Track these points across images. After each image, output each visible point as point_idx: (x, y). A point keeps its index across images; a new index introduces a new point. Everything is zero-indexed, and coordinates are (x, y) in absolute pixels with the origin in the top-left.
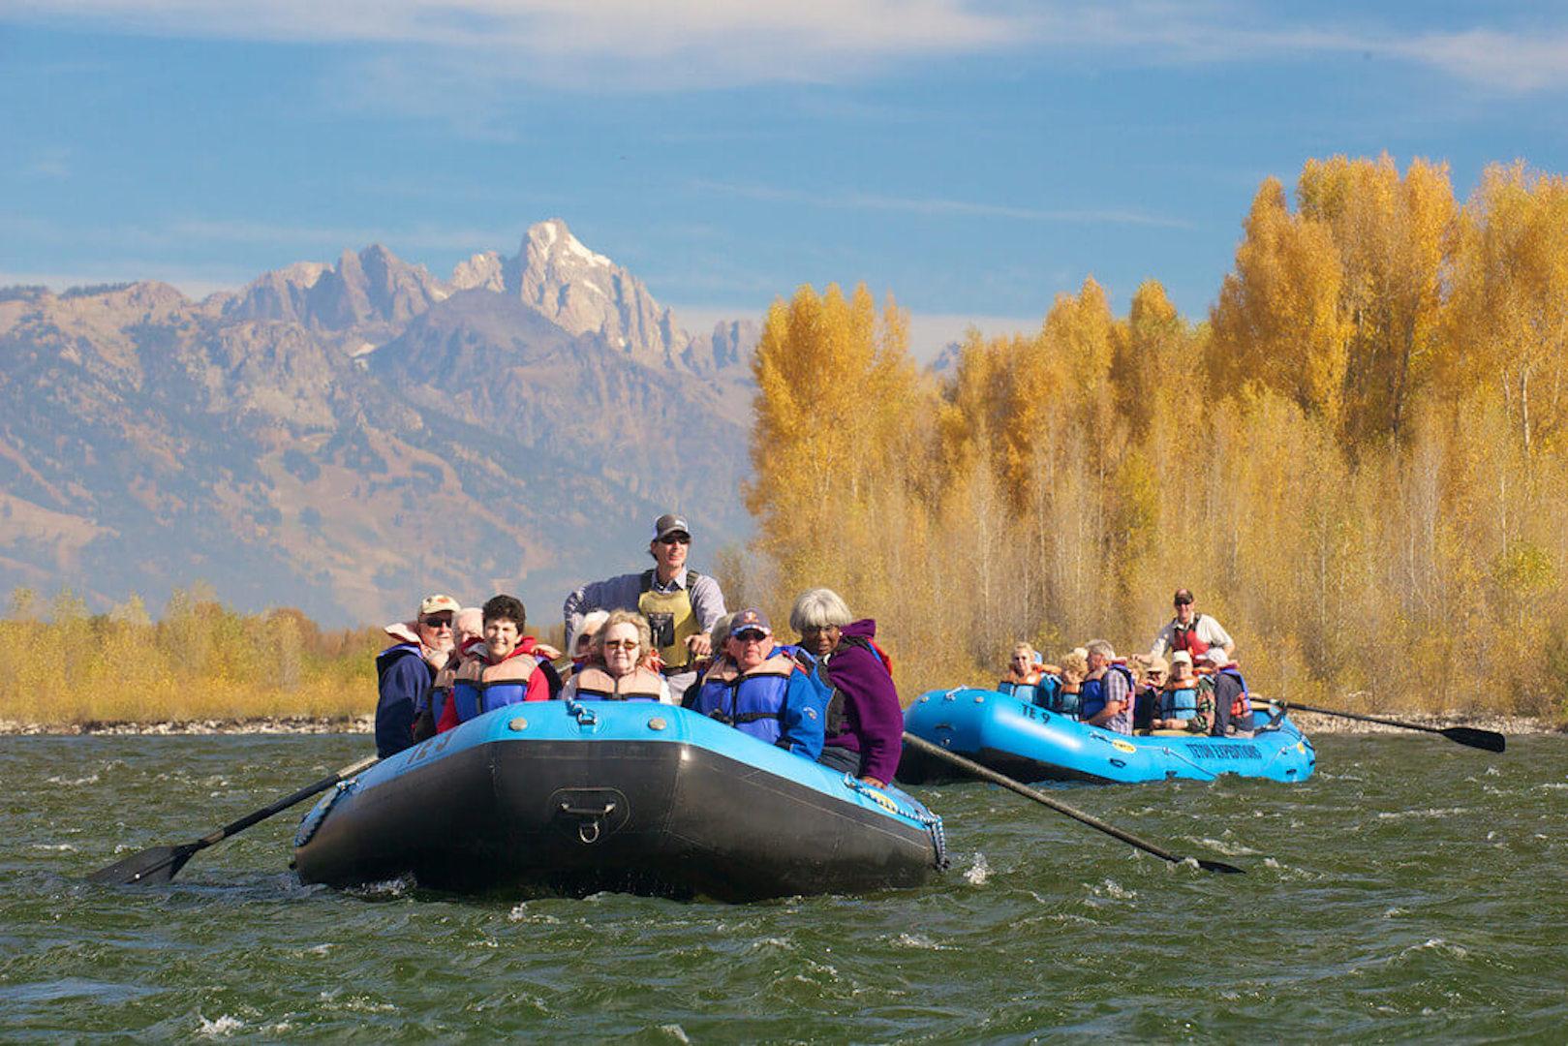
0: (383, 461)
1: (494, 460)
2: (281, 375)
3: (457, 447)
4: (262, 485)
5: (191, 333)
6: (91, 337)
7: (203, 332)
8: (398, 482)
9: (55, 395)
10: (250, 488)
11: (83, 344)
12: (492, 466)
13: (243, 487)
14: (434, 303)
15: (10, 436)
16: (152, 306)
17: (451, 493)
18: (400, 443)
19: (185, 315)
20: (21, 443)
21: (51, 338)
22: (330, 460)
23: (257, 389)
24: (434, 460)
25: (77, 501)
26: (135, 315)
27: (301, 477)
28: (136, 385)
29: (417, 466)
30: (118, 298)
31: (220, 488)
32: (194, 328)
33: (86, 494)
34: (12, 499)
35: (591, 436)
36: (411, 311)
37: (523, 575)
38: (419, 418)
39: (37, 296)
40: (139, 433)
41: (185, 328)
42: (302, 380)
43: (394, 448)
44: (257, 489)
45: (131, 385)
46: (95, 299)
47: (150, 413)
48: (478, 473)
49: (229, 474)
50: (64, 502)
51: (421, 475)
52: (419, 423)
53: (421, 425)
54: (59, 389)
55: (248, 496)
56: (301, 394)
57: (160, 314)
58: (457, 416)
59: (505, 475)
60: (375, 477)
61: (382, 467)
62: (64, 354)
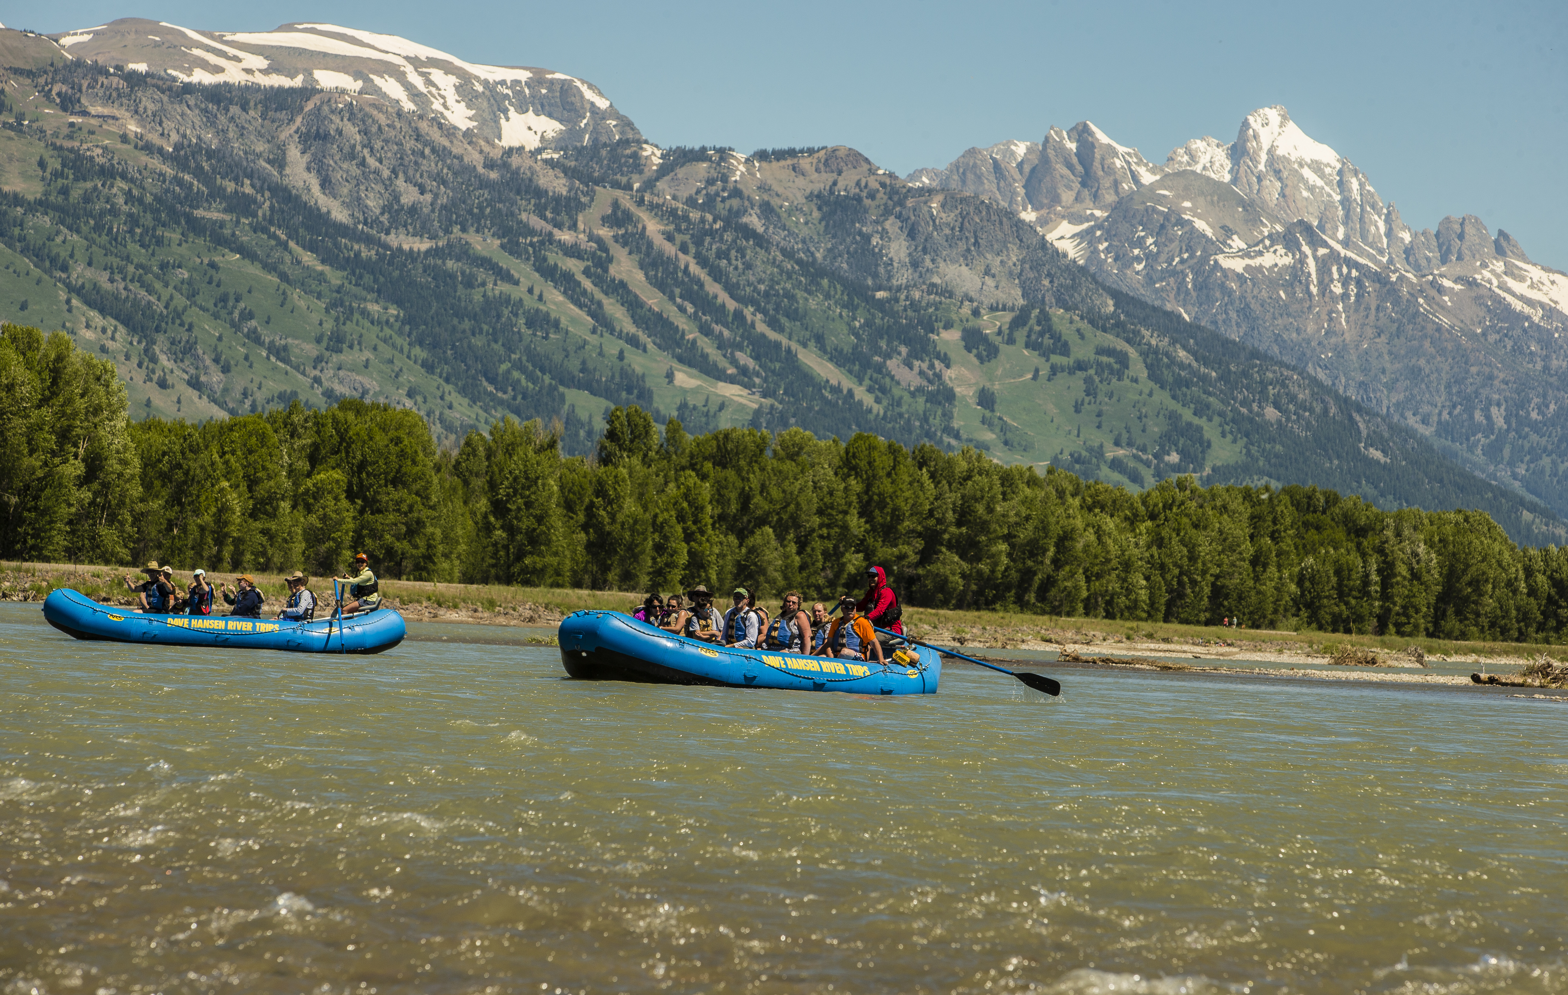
0: (1066, 344)
1: (1184, 347)
2: (968, 250)
3: (1146, 333)
4: (937, 363)
5: (877, 202)
6: (775, 202)
7: (890, 203)
8: (1081, 366)
9: (729, 260)
10: (925, 366)
11: (767, 210)
12: (1182, 354)
13: (917, 363)
14: (1142, 185)
15: (679, 300)
16: (840, 173)
17: (1136, 381)
18: (1084, 325)
19: (874, 184)
20: (690, 309)
21: (735, 203)
22: (1011, 341)
23: (942, 265)
24: (1121, 345)
25: (744, 371)
26: (820, 182)
27: (979, 356)
28: (818, 255)
29: (1100, 351)
30: (805, 163)
31: (892, 365)
32: (881, 195)
33: (751, 363)
34: (676, 364)
35: (1298, 331)
36: (1117, 192)
37: (1208, 471)
38: (1111, 302)
39: (722, 159)
40: (812, 304)
41: (872, 196)
42: (989, 256)
43: (1078, 330)
44: (932, 367)
45: (812, 254)
46: (782, 163)
47: (825, 282)
48: (1165, 360)
49: (904, 350)
50: (731, 371)
51: (1105, 359)
52: (1110, 306)
53: (1112, 309)
54: (733, 253)
55: (921, 373)
56: (987, 272)
57: (847, 183)
58: (1157, 303)
59: (1195, 364)
60: (1056, 359)
61: (1065, 350)
62: (745, 220)
